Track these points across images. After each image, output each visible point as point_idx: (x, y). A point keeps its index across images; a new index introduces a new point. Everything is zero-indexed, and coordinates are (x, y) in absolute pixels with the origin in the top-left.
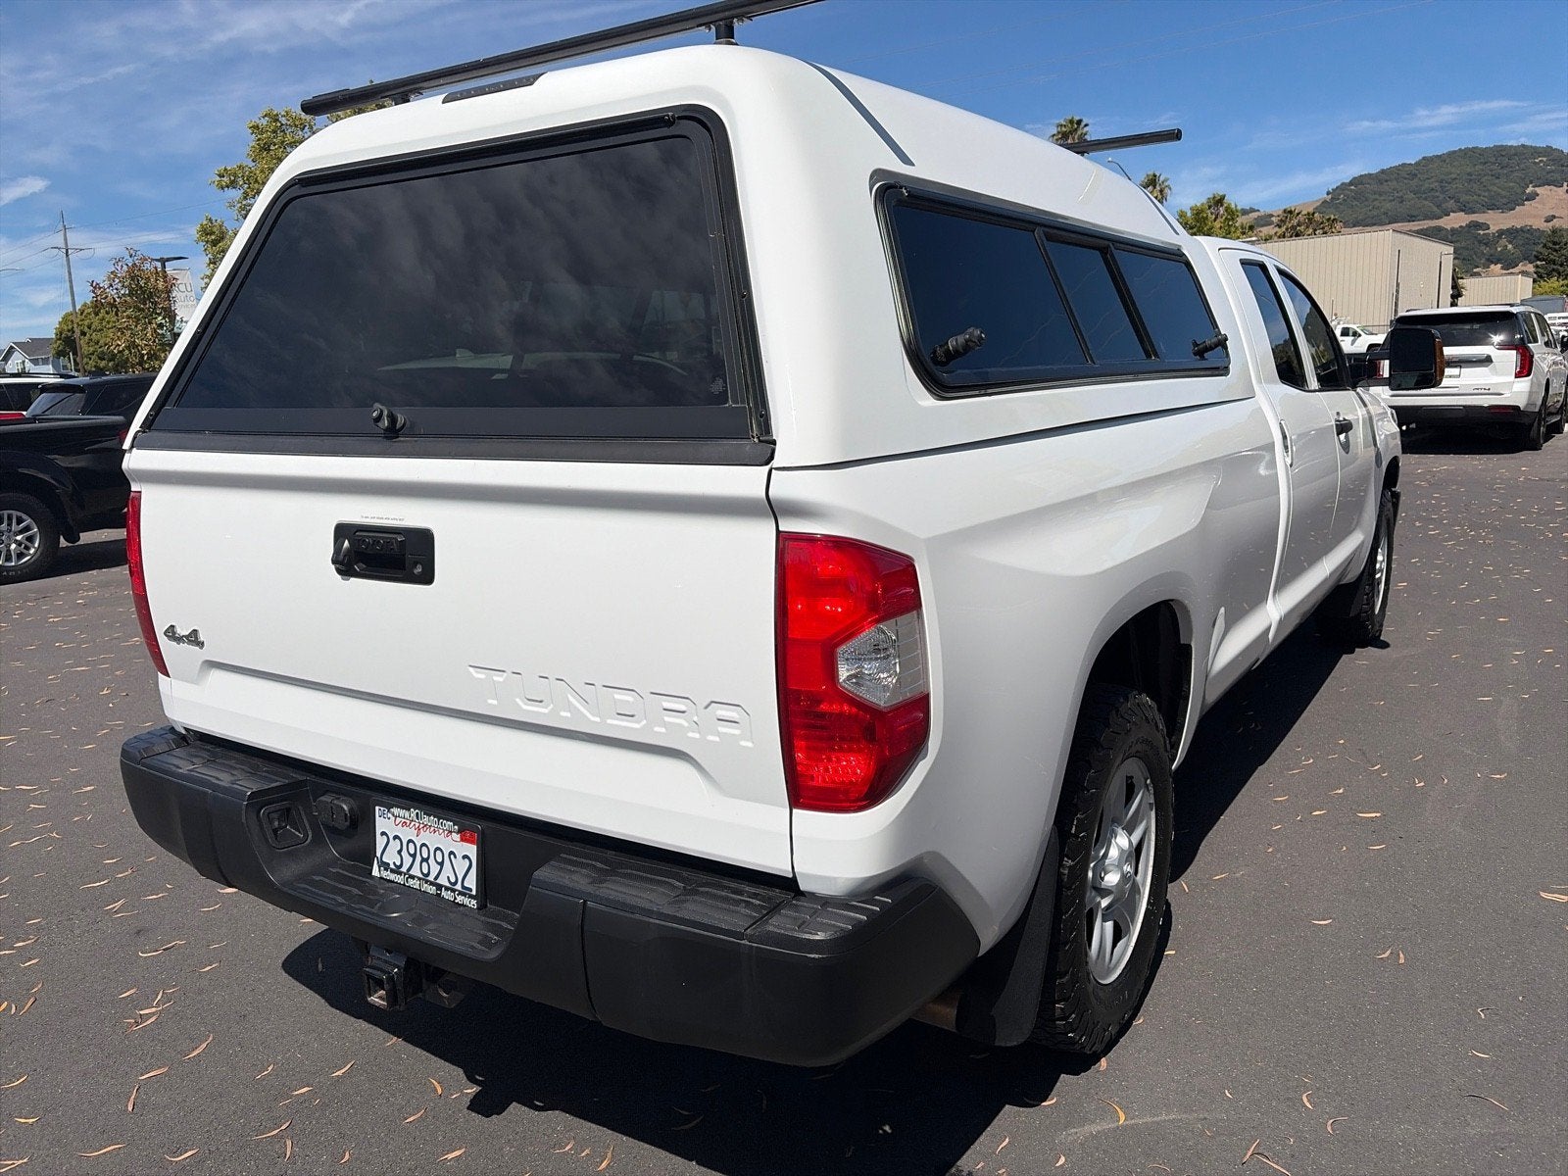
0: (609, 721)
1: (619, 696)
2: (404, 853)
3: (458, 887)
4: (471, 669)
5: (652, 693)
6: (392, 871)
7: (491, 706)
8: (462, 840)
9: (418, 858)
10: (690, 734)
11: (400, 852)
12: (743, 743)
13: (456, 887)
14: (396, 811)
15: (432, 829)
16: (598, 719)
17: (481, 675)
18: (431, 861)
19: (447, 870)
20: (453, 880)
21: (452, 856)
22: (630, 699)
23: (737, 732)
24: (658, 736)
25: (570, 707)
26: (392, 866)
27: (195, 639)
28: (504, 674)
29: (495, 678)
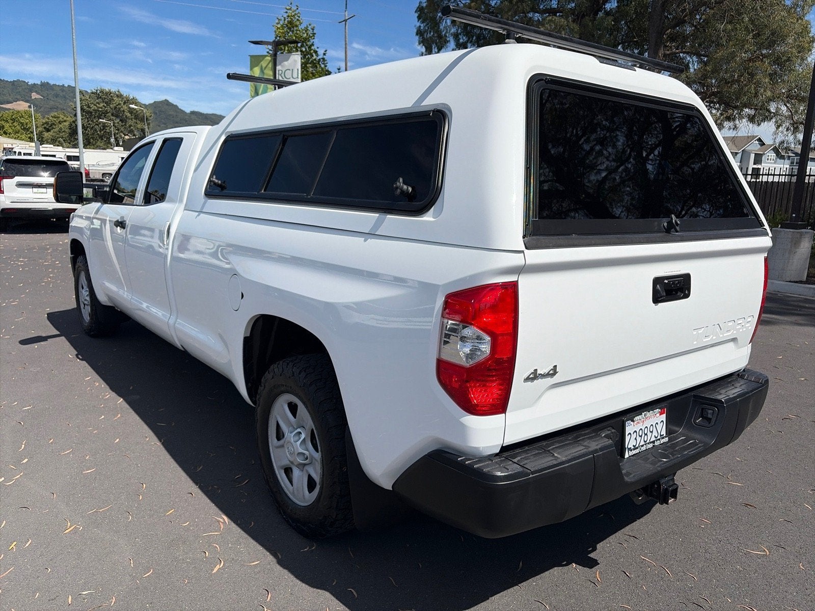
1: (729, 324)
4: (693, 331)
6: (634, 449)
7: (694, 346)
8: (660, 415)
9: (643, 436)
10: (740, 330)
11: (636, 438)
13: (658, 438)
14: (635, 419)
15: (649, 417)
18: (648, 433)
19: (654, 433)
21: (656, 425)
22: (732, 324)
25: (716, 334)
26: (632, 448)
27: (554, 372)
28: (703, 329)
29: (699, 332)
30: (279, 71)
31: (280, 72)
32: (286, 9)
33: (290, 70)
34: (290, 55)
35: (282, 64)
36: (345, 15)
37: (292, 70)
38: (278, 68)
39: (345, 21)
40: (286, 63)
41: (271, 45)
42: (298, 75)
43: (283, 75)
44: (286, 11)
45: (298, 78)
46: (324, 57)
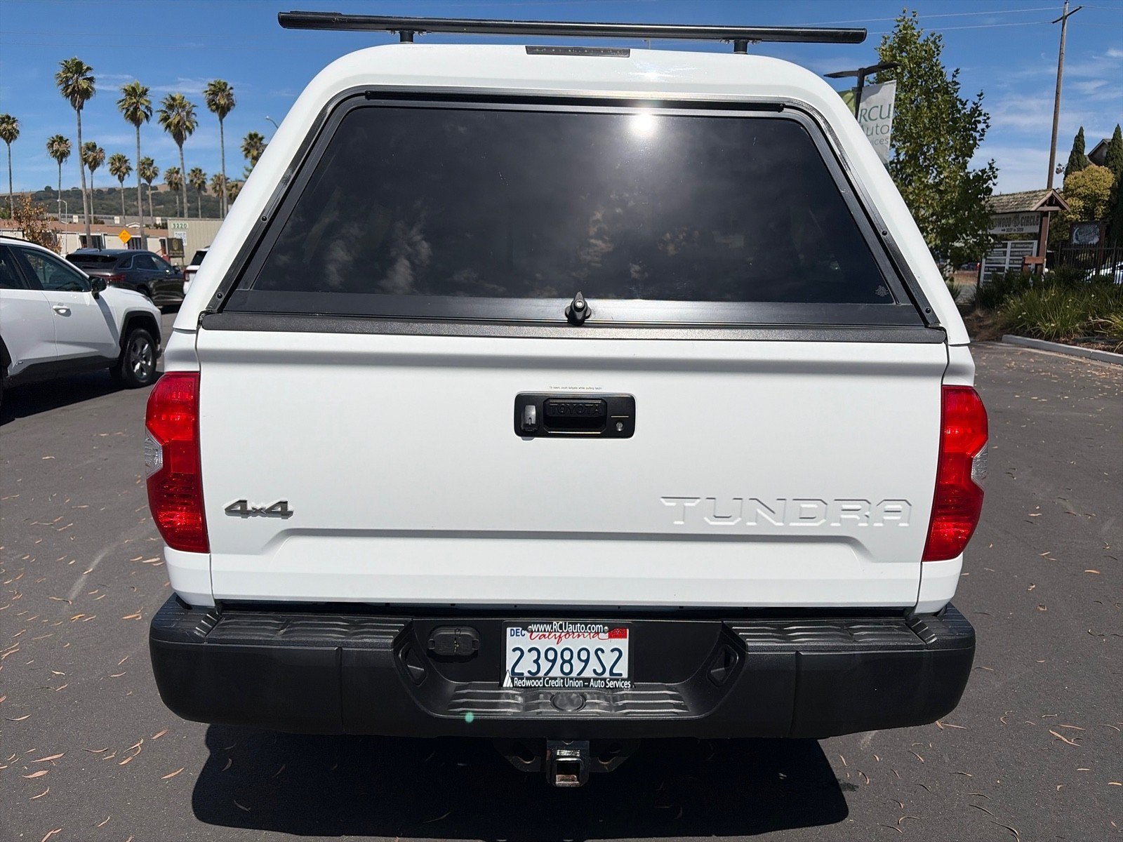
0: (792, 524)
1: (804, 505)
2: (542, 661)
3: (607, 675)
4: (662, 500)
5: (836, 500)
6: (528, 679)
7: (679, 526)
8: (610, 637)
9: (559, 661)
10: (860, 525)
11: (536, 661)
12: (901, 525)
13: (604, 676)
14: (534, 627)
15: (576, 634)
16: (781, 524)
17: (672, 504)
18: (575, 661)
19: (594, 664)
20: (600, 670)
21: (599, 652)
22: (815, 506)
23: (899, 518)
24: (835, 529)
25: (757, 518)
26: (526, 674)
27: (282, 510)
28: (698, 500)
29: (687, 504)
30: (862, 111)
31: (864, 111)
32: (898, 21)
33: (877, 107)
34: (882, 86)
35: (868, 99)
36: (1065, 9)
37: (882, 106)
38: (862, 105)
39: (1064, 18)
40: (873, 97)
41: (855, 76)
42: (889, 113)
43: (867, 116)
44: (898, 23)
45: (888, 117)
46: (955, 79)
